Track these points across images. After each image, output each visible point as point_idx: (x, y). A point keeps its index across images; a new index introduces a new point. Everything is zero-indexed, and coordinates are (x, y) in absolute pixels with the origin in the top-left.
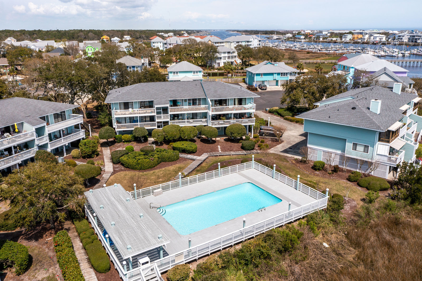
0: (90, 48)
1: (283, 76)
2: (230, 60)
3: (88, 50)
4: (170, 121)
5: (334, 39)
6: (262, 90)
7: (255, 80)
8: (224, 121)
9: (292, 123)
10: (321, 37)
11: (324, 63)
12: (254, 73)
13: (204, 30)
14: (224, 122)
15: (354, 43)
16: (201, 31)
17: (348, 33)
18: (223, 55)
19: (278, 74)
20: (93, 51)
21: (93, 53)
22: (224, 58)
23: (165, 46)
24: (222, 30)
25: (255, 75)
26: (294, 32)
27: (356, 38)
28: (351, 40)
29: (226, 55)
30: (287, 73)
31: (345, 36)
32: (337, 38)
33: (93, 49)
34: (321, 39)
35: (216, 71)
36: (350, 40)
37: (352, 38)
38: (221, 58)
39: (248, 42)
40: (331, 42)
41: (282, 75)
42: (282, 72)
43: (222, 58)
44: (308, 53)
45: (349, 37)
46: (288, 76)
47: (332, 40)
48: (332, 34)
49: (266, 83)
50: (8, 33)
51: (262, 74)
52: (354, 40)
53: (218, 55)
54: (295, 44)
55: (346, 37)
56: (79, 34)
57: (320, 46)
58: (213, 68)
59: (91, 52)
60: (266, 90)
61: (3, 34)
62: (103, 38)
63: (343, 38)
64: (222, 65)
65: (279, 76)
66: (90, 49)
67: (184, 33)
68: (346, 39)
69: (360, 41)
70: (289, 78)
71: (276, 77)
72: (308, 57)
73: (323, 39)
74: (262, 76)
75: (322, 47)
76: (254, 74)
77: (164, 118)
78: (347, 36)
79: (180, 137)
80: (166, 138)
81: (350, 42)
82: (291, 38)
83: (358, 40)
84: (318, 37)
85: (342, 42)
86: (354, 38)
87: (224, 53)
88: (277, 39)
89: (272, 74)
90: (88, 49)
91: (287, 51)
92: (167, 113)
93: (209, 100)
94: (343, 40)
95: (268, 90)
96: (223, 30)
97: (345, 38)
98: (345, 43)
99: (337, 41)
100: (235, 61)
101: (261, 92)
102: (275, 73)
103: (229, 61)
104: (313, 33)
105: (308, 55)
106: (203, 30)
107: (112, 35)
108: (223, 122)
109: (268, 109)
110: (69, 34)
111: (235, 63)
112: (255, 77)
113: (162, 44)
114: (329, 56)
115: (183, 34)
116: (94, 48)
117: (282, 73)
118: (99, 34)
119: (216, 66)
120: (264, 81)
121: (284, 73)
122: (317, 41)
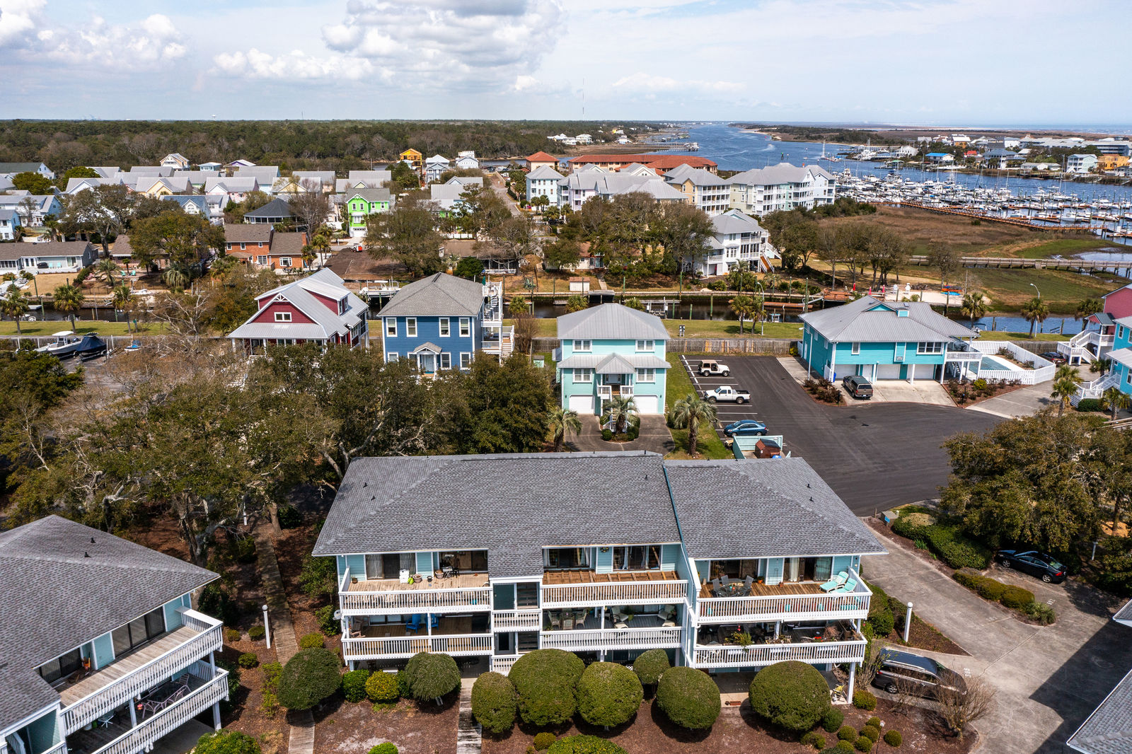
0: (358, 204)
1: (925, 353)
2: (749, 257)
3: (354, 208)
4: (542, 632)
5: (1042, 167)
6: (855, 398)
7: (833, 362)
8: (748, 647)
9: (989, 605)
10: (1002, 159)
11: (1033, 267)
12: (831, 340)
13: (672, 122)
14: (746, 650)
15: (1104, 182)
16: (664, 127)
17: (1082, 151)
18: (727, 243)
19: (911, 345)
20: (366, 211)
21: (365, 216)
22: (730, 250)
23: (563, 195)
24: (718, 122)
25: (834, 347)
26: (921, 139)
27: (1109, 167)
28: (1095, 173)
29: (738, 242)
30: (939, 344)
31: (1076, 159)
32: (1050, 164)
33: (366, 206)
34: (1003, 166)
35: (706, 290)
36: (1091, 170)
37: (1096, 166)
38: (720, 252)
39: (797, 185)
40: (1033, 176)
41: (922, 350)
42: (922, 340)
43: (725, 250)
44: (977, 222)
45: (1089, 161)
46: (942, 352)
47: (1035, 169)
48: (1037, 153)
49: (866, 375)
50: (177, 136)
51: (856, 344)
52: (1103, 173)
53: (713, 242)
54: (929, 182)
55: (1079, 162)
56: (348, 140)
57: (1006, 193)
58: (696, 280)
59: (361, 213)
60: (868, 398)
61: (166, 136)
62: (405, 158)
63: (1071, 164)
64: (723, 270)
65: (912, 352)
66: (358, 207)
67: (620, 135)
68: (1078, 167)
69: (1122, 174)
70: (946, 360)
71: (903, 354)
72: (979, 240)
73: (1009, 166)
74: (856, 349)
75: (1011, 197)
76: (831, 345)
77: (523, 619)
78: (1081, 159)
79: (577, 717)
80: (523, 715)
81: (1091, 179)
82: (914, 158)
83: (1117, 173)
84: (995, 161)
85: (1068, 177)
86: (1102, 166)
87: (732, 236)
88: (873, 160)
89: (891, 345)
90: (354, 205)
91: (909, 209)
92: (535, 603)
93: (692, 561)
94: (1071, 169)
95: (877, 398)
96: (721, 122)
97: (1076, 164)
98: (1074, 180)
99: (1051, 174)
100: (763, 258)
101: (853, 407)
102: (901, 344)
103: (745, 259)
104: (976, 144)
105: (977, 229)
106: (668, 122)
107: (432, 143)
108: (740, 652)
109: (891, 515)
110: (324, 137)
111: (761, 264)
112: (834, 352)
113: (555, 186)
114: (1043, 238)
115: (616, 137)
116: (369, 204)
117: (922, 344)
118: (399, 139)
119: (706, 273)
120: (862, 366)
121: (930, 344)
122: (991, 171)
